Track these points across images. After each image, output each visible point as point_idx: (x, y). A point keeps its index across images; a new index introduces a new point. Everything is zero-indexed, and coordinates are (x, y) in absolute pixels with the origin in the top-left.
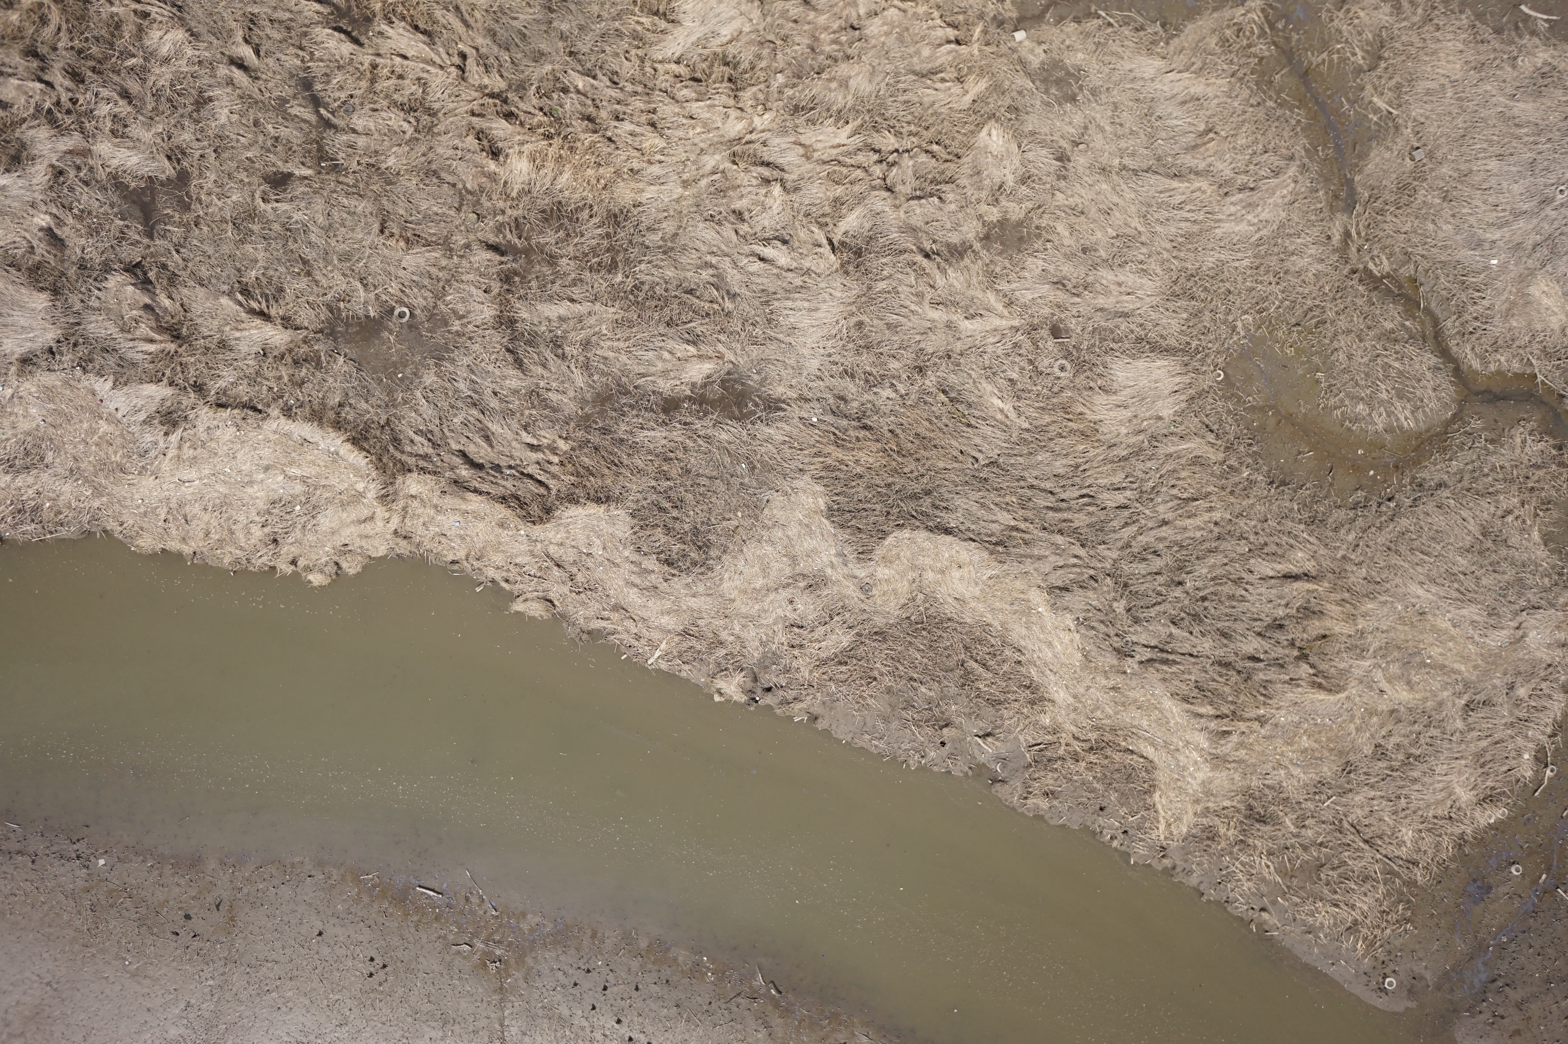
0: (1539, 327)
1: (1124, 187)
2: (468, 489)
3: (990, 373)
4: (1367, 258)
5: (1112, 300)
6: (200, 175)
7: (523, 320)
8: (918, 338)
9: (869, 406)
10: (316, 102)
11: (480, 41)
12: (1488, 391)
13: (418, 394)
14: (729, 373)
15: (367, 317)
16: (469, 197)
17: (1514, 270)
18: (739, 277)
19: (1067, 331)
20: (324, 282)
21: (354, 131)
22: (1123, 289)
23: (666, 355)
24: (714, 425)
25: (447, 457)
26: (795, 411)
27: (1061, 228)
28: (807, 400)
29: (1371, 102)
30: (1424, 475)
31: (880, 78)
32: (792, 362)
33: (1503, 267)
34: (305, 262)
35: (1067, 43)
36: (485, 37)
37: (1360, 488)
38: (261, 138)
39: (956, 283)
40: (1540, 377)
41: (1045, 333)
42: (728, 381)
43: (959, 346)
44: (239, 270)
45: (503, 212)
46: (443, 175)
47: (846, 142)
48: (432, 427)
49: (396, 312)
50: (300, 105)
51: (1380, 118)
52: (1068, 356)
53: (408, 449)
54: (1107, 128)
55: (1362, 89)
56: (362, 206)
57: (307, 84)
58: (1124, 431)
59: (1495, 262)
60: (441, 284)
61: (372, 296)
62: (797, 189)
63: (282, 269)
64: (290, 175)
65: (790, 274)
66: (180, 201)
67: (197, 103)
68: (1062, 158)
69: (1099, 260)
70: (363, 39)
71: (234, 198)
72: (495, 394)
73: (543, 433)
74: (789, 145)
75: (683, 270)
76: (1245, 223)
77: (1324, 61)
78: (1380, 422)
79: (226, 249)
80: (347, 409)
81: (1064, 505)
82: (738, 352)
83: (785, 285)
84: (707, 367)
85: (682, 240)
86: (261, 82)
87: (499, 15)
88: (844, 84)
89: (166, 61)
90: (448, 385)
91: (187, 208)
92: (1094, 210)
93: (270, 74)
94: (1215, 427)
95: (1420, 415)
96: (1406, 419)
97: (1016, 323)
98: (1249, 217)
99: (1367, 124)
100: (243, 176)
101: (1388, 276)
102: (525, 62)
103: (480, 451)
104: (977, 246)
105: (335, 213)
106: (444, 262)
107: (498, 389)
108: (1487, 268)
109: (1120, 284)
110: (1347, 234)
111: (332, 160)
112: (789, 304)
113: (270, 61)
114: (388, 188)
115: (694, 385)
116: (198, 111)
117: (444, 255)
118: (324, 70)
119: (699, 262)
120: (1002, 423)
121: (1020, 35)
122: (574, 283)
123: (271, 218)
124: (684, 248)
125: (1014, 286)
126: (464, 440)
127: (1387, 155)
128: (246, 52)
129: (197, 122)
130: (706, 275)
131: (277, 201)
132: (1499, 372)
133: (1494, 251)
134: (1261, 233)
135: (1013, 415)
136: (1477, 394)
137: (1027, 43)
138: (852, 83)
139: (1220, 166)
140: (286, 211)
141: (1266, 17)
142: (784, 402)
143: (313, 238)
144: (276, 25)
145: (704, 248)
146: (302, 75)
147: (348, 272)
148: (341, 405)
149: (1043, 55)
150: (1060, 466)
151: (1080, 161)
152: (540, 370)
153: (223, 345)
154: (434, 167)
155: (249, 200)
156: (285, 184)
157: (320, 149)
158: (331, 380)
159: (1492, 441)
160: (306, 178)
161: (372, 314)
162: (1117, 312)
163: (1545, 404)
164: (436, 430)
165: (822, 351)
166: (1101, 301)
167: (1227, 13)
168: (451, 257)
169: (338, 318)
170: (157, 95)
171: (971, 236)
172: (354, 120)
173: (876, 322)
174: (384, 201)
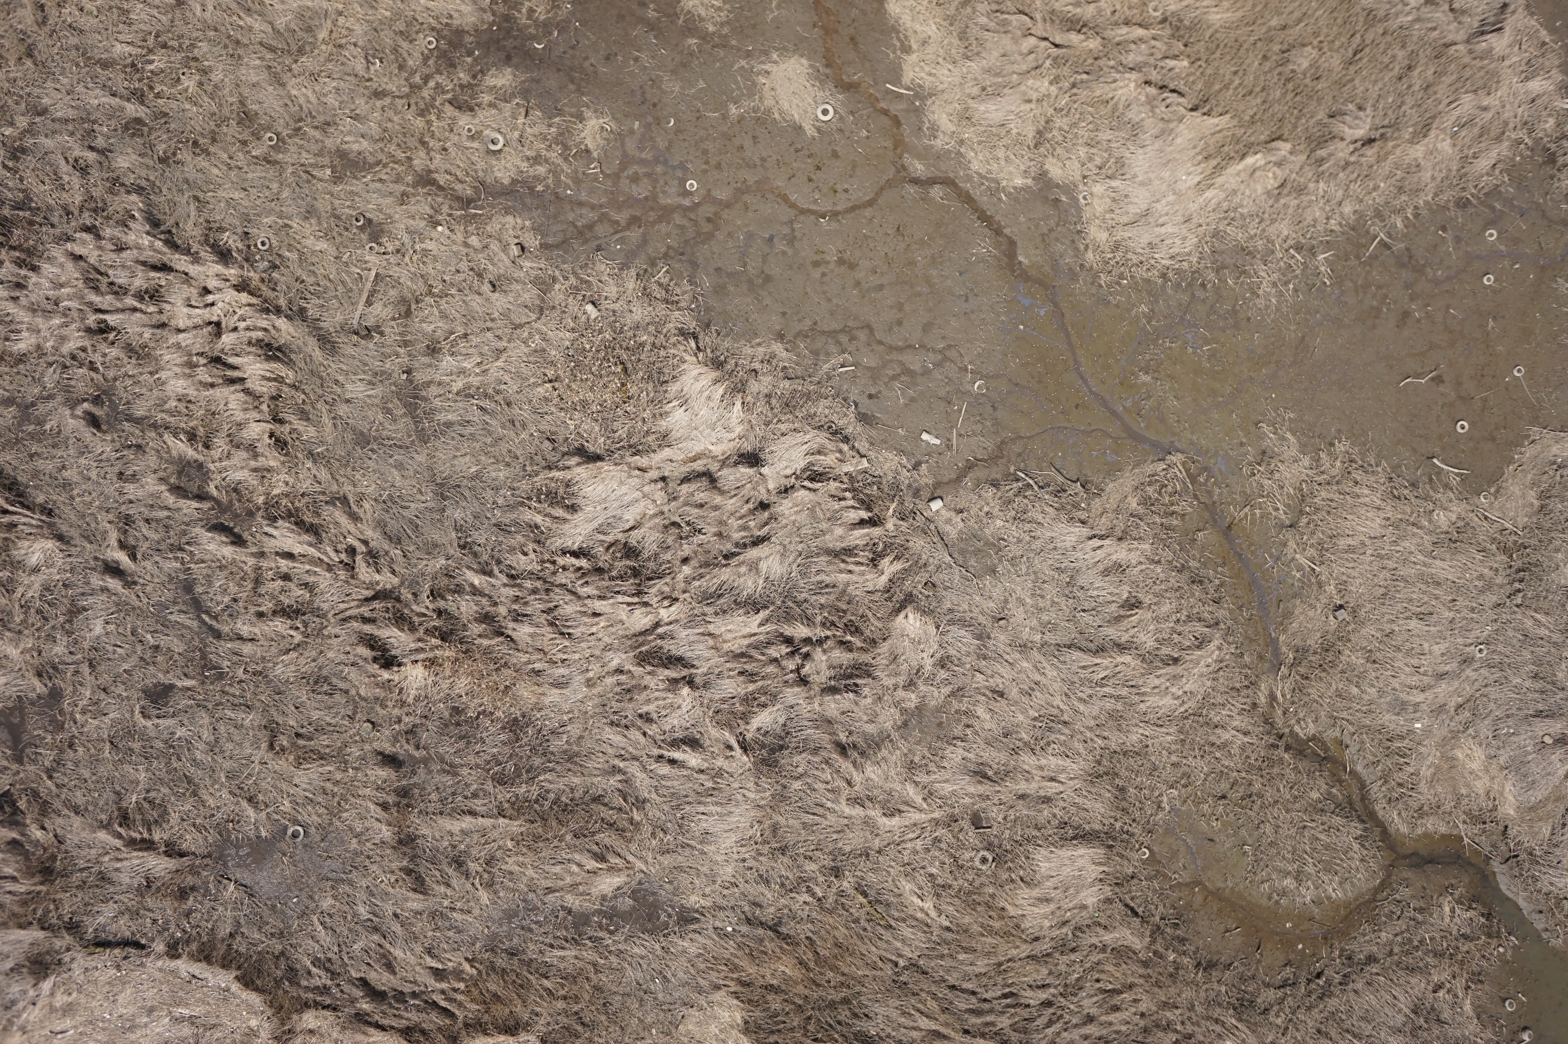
0: (1463, 791)
1: (1045, 664)
2: (369, 1024)
3: (910, 870)
4: (1293, 722)
5: (1034, 785)
6: (75, 691)
7: (423, 836)
8: (835, 836)
9: (786, 911)
10: (197, 606)
11: (370, 533)
12: (1415, 854)
13: (315, 919)
14: (640, 883)
15: (259, 837)
16: (364, 704)
17: (1440, 732)
18: (648, 781)
19: (987, 819)
20: (211, 802)
21: (240, 638)
22: (1046, 773)
23: (575, 868)
24: (626, 940)
25: (347, 988)
26: (709, 923)
27: (980, 711)
28: (721, 908)
29: (1293, 559)
30: (1352, 947)
31: (791, 559)
32: (705, 869)
33: (1427, 731)
34: (189, 781)
35: (986, 509)
36: (374, 529)
37: (1288, 963)
38: (139, 648)
39: (873, 776)
40: (1466, 840)
41: (965, 824)
42: (639, 891)
43: (877, 843)
44: (118, 793)
45: (399, 721)
46: (335, 681)
47: (757, 630)
48: (330, 955)
49: (290, 832)
50: (180, 611)
51: (1303, 576)
52: (989, 847)
53: (304, 983)
54: (1028, 600)
55: (1285, 545)
56: (249, 719)
57: (188, 587)
58: (1047, 924)
59: (1419, 725)
60: (337, 799)
61: (263, 815)
62: (706, 685)
63: (165, 790)
64: (172, 687)
65: (702, 776)
66: (53, 720)
67: (70, 612)
68: (982, 636)
69: (1020, 744)
70: (246, 536)
71: (112, 716)
72: (396, 915)
73: (448, 956)
74: (696, 638)
75: (590, 775)
76: (1169, 697)
77: (1246, 515)
78: (1308, 894)
79: (103, 771)
80: (239, 938)
81: (986, 1006)
82: (650, 860)
83: (696, 787)
84: (618, 880)
85: (588, 744)
86: (138, 587)
87: (389, 504)
88: (754, 566)
89: (36, 570)
90: (346, 908)
91: (60, 727)
92: (1015, 691)
93: (148, 577)
94: (1140, 911)
95: (1348, 886)
96: (1334, 890)
97: (936, 815)
98: (1173, 690)
99: (1290, 581)
100: (120, 690)
101: (1313, 738)
102: (418, 554)
103: (380, 978)
104: (895, 735)
105: (222, 729)
106: (338, 776)
107: (399, 911)
108: (1410, 732)
109: (1041, 768)
110: (1272, 697)
111: (215, 668)
112: (702, 809)
113: (148, 564)
114: (277, 697)
115: (604, 898)
116: (70, 621)
117: (338, 769)
118: (205, 572)
119: (606, 766)
120: (922, 922)
121: (936, 505)
122: (475, 795)
123: (153, 734)
124: (591, 753)
125: (933, 777)
126: (364, 968)
127: (1311, 613)
128: (122, 558)
129: (69, 633)
130: (614, 781)
131: (158, 717)
132: (1426, 835)
133: (1418, 715)
134: (1186, 706)
135: (933, 914)
136: (1405, 857)
137: (944, 512)
138: (763, 566)
139: (1142, 637)
140: (168, 728)
141: (1187, 471)
142: (697, 911)
143: (199, 755)
144: (154, 525)
145: (610, 751)
146: (182, 577)
147: (238, 792)
148: (231, 935)
149: (961, 525)
150: (981, 965)
151: (1000, 639)
152: (443, 889)
153: (103, 877)
154: (324, 672)
155: (127, 715)
156: (166, 696)
157: (204, 657)
158: (221, 909)
159: (1421, 910)
160: (188, 689)
161: (264, 834)
162: (1040, 797)
163: (1473, 865)
164: (334, 957)
165: (736, 856)
166: (1022, 787)
167: (1149, 469)
168: (346, 771)
169: (228, 840)
170: (25, 607)
171: (888, 725)
172: (239, 625)
173: (791, 822)
174: (273, 711)
